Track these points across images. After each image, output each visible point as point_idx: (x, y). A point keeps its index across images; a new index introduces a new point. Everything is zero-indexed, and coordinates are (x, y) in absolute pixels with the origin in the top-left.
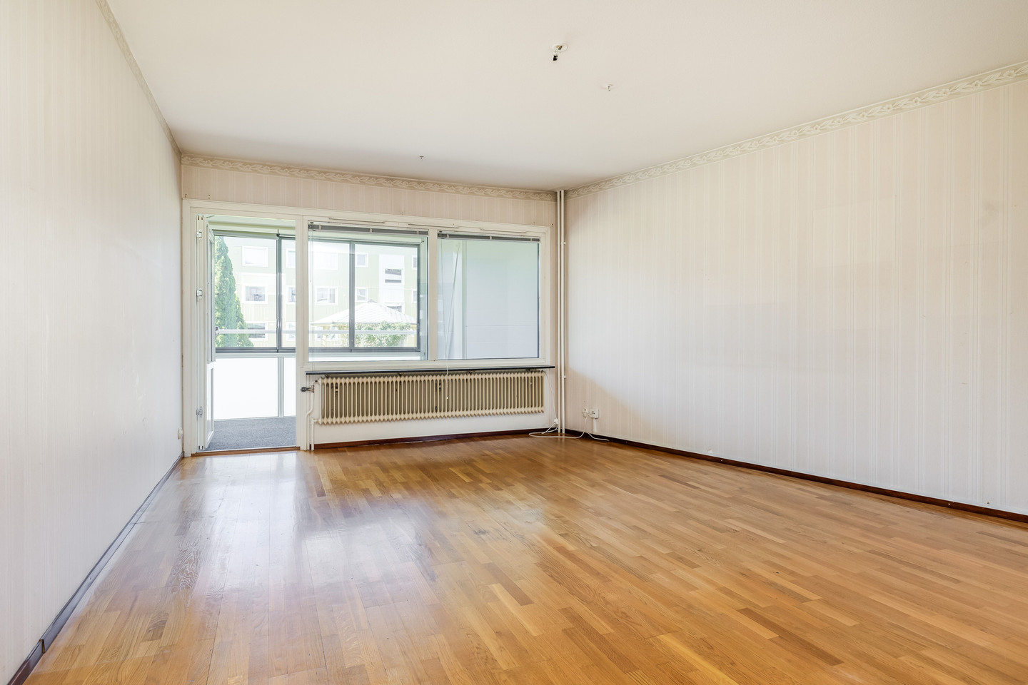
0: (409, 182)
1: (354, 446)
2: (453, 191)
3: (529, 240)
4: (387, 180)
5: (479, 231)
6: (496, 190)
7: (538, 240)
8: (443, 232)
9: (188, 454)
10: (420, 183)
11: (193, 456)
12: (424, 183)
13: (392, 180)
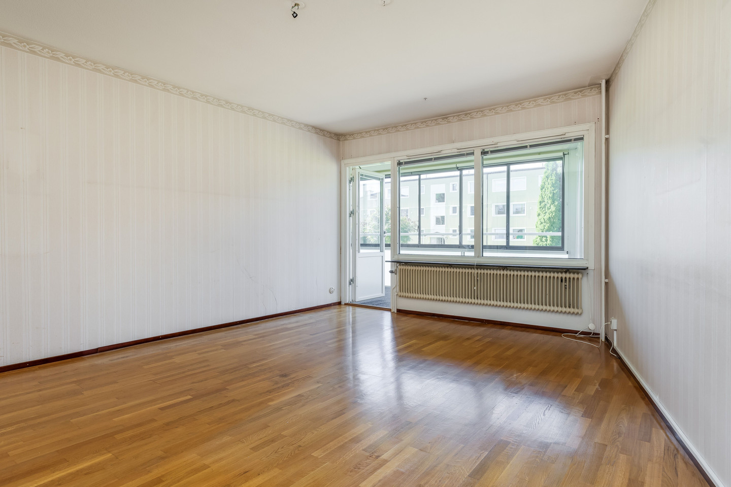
0: (458, 116)
1: (421, 315)
2: (493, 113)
3: (570, 140)
4: (443, 119)
5: (515, 142)
6: (533, 101)
7: (582, 139)
8: (486, 150)
9: (343, 303)
10: (466, 115)
11: (346, 304)
12: (469, 114)
13: (446, 118)
